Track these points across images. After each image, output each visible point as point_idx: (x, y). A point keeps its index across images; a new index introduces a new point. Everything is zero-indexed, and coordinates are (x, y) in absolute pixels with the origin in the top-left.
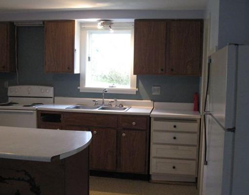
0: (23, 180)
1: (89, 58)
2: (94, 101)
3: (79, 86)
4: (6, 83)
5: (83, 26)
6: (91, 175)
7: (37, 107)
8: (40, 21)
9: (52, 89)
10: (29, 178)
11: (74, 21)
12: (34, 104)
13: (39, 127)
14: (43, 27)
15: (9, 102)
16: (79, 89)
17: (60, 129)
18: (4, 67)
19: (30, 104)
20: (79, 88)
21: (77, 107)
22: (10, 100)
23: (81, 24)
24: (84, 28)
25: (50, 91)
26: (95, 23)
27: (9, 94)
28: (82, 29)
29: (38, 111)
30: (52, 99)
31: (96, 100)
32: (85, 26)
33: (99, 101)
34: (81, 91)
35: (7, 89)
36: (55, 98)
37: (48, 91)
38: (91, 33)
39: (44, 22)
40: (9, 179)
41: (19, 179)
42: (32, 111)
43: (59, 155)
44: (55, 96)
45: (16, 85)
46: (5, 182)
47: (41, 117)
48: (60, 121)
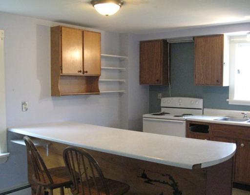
0: (167, 183)
1: (239, 71)
2: (243, 114)
3: (228, 98)
4: (160, 95)
5: (232, 40)
6: (233, 187)
7: (186, 117)
8: (190, 37)
9: (201, 101)
10: (172, 182)
11: (223, 35)
12: (184, 115)
13: (187, 136)
14: (193, 42)
15: (162, 112)
16: (228, 102)
17: (208, 140)
18: (158, 80)
19: (181, 115)
20: (227, 100)
21: (225, 119)
22: (163, 110)
23: (230, 37)
24: (233, 41)
25: (199, 103)
26: (245, 36)
27: (162, 105)
28: (230, 42)
29: (187, 121)
30: (201, 111)
31: (245, 112)
32: (234, 40)
33: (247, 113)
34: (230, 103)
35: (161, 100)
36: (204, 109)
37: (197, 103)
38: (241, 46)
39: (194, 38)
40: (155, 181)
41: (164, 183)
42: (182, 121)
43: (201, 164)
44: (204, 107)
45: (168, 96)
46: (152, 184)
47: (190, 128)
48: (208, 132)
